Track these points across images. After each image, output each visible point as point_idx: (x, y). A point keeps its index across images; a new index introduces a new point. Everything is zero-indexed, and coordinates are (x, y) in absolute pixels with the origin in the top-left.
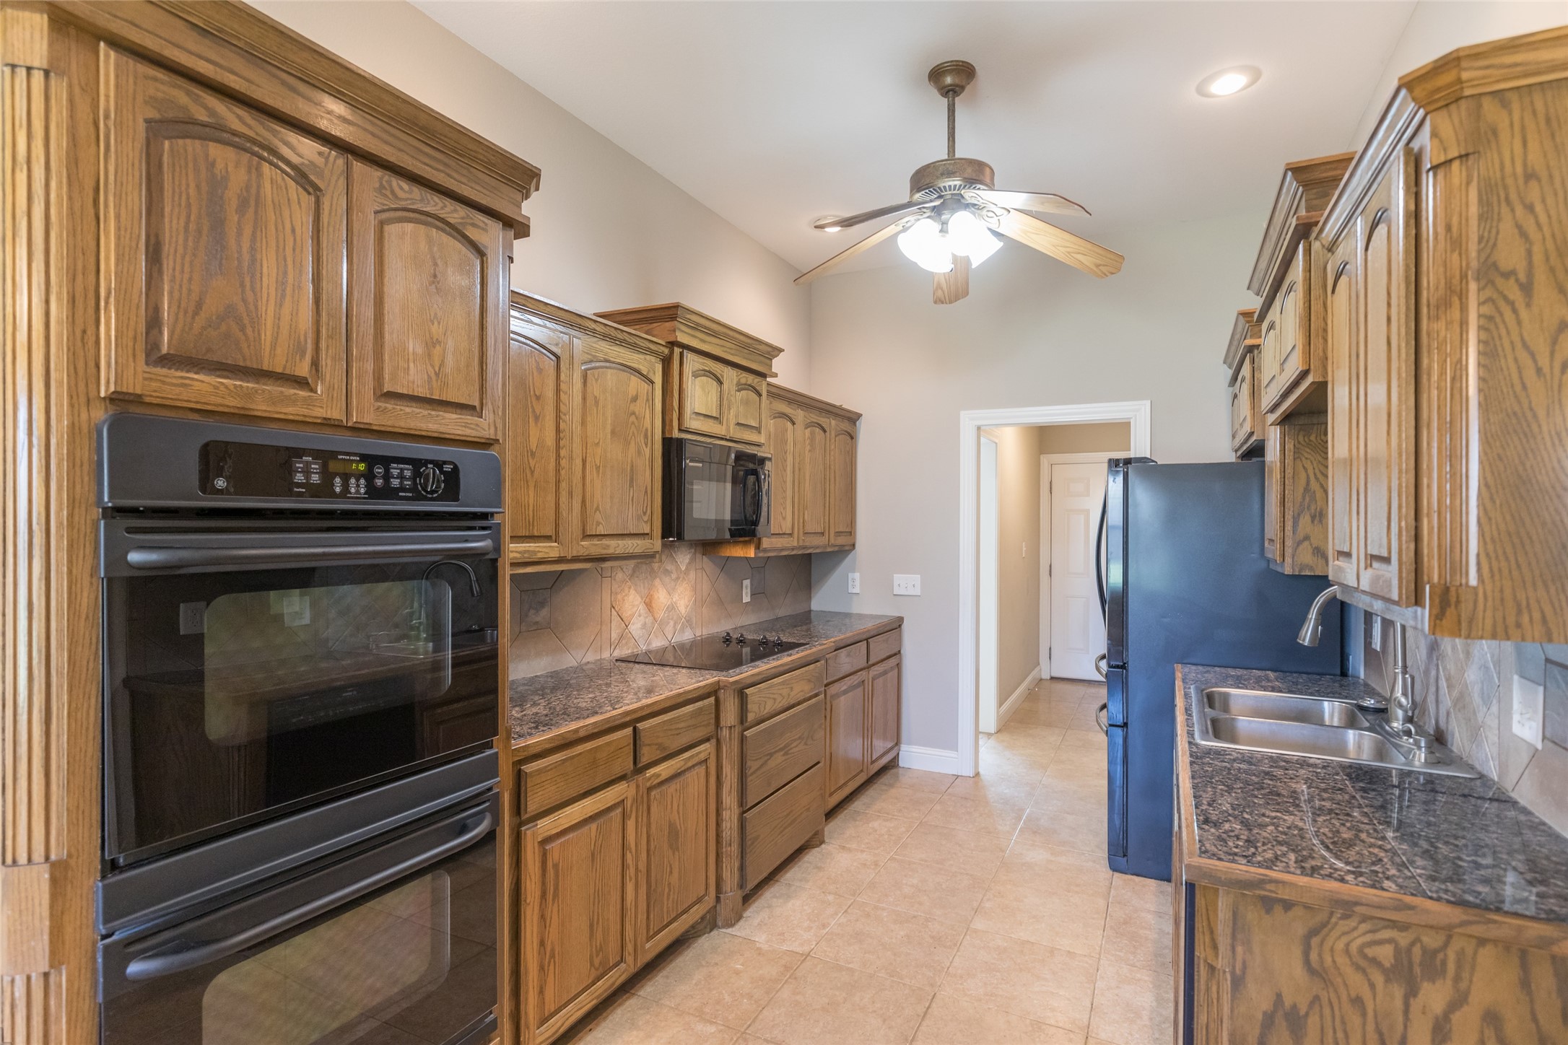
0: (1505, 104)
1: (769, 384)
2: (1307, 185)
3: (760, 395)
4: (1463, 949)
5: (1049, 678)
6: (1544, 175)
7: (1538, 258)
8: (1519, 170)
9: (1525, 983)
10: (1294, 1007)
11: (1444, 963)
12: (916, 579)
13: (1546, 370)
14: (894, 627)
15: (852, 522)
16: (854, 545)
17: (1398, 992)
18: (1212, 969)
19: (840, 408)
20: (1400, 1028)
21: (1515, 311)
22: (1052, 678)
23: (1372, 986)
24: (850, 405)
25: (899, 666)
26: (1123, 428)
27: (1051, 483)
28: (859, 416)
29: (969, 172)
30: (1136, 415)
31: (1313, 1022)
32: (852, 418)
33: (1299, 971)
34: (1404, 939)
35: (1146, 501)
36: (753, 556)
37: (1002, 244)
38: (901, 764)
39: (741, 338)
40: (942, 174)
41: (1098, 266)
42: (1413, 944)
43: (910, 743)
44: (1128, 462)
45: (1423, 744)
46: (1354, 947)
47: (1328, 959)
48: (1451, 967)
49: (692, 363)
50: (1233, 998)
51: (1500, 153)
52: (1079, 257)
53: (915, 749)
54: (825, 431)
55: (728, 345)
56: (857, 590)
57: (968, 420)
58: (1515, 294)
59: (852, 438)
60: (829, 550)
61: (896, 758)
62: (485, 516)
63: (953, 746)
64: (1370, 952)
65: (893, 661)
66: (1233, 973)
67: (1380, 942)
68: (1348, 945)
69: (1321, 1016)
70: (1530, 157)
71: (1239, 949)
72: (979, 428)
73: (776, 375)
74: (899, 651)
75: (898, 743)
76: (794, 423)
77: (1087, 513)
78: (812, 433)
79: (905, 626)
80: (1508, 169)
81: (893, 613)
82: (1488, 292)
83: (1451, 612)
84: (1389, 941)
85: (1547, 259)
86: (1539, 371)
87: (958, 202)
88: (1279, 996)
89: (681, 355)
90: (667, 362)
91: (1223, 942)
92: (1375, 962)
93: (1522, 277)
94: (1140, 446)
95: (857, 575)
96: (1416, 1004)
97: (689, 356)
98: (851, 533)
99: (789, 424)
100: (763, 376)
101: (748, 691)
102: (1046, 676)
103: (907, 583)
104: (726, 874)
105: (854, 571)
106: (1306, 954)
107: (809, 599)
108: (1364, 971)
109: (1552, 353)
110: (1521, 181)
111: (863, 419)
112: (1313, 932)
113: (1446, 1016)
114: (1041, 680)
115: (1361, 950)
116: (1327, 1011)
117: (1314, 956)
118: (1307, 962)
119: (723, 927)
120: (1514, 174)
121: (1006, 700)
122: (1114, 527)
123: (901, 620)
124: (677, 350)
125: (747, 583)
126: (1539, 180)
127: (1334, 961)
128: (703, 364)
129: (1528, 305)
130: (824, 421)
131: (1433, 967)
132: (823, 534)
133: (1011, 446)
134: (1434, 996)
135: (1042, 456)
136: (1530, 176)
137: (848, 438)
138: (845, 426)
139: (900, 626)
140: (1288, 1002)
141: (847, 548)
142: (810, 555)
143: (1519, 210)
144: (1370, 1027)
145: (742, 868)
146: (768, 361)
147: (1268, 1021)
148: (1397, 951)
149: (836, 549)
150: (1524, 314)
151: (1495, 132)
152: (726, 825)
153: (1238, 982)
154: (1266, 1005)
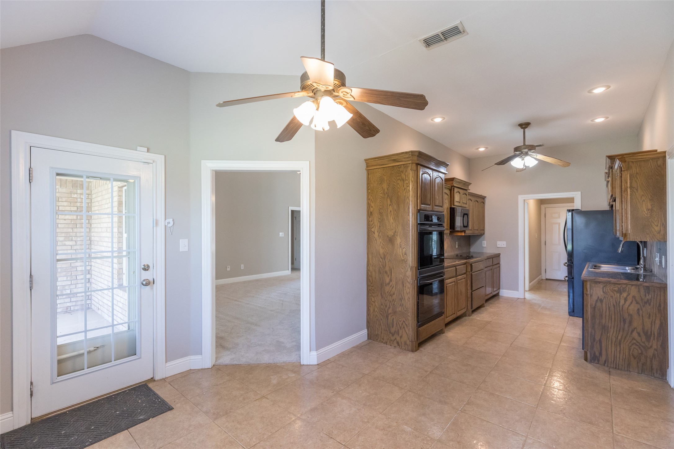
0: (633, 163)
1: (468, 192)
2: (611, 159)
3: (466, 195)
4: (629, 287)
5: (545, 279)
6: (639, 173)
7: (638, 185)
8: (635, 172)
9: (639, 291)
10: (601, 299)
11: (626, 289)
12: (505, 243)
13: (640, 201)
14: (498, 256)
15: (484, 227)
16: (484, 233)
17: (618, 295)
18: (587, 294)
19: (481, 195)
20: (619, 300)
21: (635, 193)
22: (547, 279)
23: (614, 294)
24: (484, 194)
25: (499, 267)
26: (571, 200)
27: (545, 214)
28: (485, 197)
29: (530, 148)
30: (576, 196)
31: (604, 301)
32: (484, 198)
33: (602, 293)
34: (619, 286)
35: (580, 221)
36: (463, 235)
37: (538, 162)
38: (500, 295)
39: (463, 182)
40: (523, 149)
41: (563, 165)
42: (621, 287)
43: (503, 289)
44: (573, 210)
45: (642, 269)
46: (611, 288)
47: (607, 290)
48: (627, 290)
49: (456, 190)
50: (591, 298)
51: (632, 170)
52: (558, 163)
53: (504, 291)
54: (478, 202)
55: (461, 184)
56: (485, 246)
57: (521, 198)
58: (635, 191)
59: (484, 203)
60: (479, 234)
61: (499, 293)
62: (442, 224)
63: (517, 289)
64: (614, 289)
65: (498, 265)
66: (590, 294)
67: (616, 287)
68: (610, 288)
69: (606, 299)
70: (637, 171)
71: (591, 291)
72: (524, 200)
73: (469, 190)
74: (499, 263)
75: (499, 289)
76: (472, 201)
77: (559, 224)
78: (475, 203)
79: (501, 256)
80: (634, 172)
81: (496, 252)
82: (631, 190)
83: (626, 237)
84: (617, 287)
85: (640, 186)
86: (639, 202)
87: (527, 154)
88: (598, 297)
89: (454, 188)
90: (450, 190)
91: (588, 290)
92: (615, 290)
93: (636, 188)
94: (577, 205)
95: (485, 242)
96: (621, 296)
97: (455, 189)
98: (484, 230)
99: (471, 201)
100: (466, 190)
101: (472, 264)
102: (544, 278)
103: (501, 244)
104: (468, 305)
105: (484, 241)
106: (603, 290)
107: (470, 249)
108: (613, 292)
109: (641, 199)
110: (636, 174)
111: (487, 198)
112: (604, 286)
113: (627, 297)
114: (542, 279)
115: (612, 289)
116: (607, 298)
117: (604, 290)
118: (603, 292)
119: (468, 316)
120: (635, 173)
121: (532, 282)
122: (569, 229)
123: (500, 254)
124: (453, 187)
125: (457, 242)
126: (638, 174)
127: (608, 291)
128: (457, 190)
129: (637, 192)
130: (478, 200)
131: (624, 290)
132: (478, 230)
133: (532, 204)
134: (625, 295)
135: (542, 205)
136: (637, 173)
137: (483, 203)
138: (482, 200)
139: (499, 256)
140: (600, 298)
141: (482, 234)
142: (470, 236)
143: (635, 178)
144: (614, 301)
145: (472, 304)
146: (468, 186)
147: (597, 301)
148: (618, 288)
149: (480, 234)
150: (637, 193)
151: (632, 167)
152: (468, 294)
153: (591, 296)
154: (596, 299)
